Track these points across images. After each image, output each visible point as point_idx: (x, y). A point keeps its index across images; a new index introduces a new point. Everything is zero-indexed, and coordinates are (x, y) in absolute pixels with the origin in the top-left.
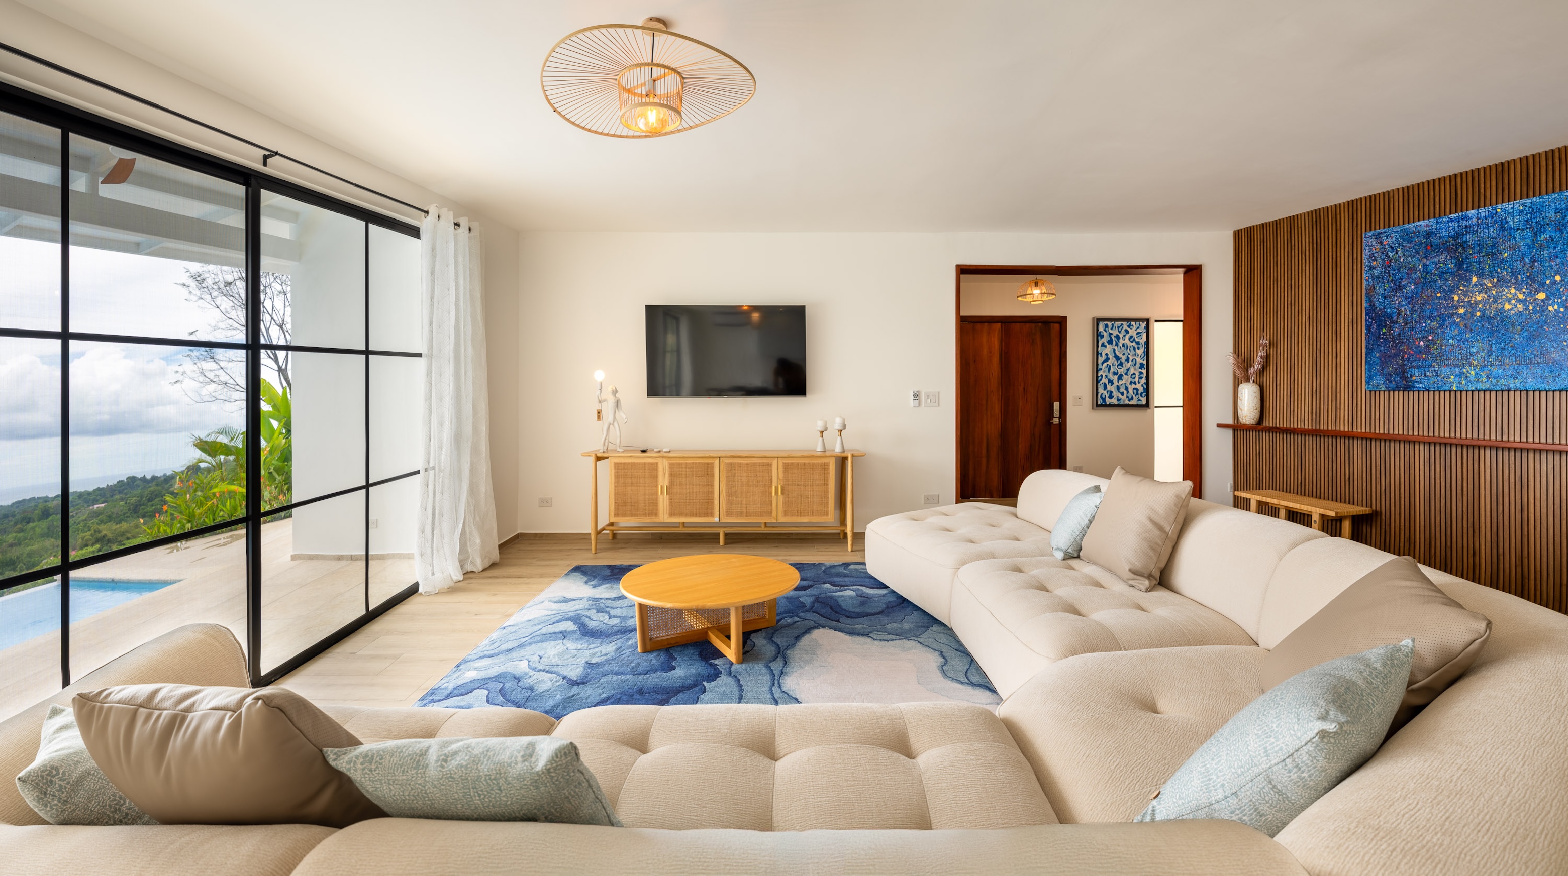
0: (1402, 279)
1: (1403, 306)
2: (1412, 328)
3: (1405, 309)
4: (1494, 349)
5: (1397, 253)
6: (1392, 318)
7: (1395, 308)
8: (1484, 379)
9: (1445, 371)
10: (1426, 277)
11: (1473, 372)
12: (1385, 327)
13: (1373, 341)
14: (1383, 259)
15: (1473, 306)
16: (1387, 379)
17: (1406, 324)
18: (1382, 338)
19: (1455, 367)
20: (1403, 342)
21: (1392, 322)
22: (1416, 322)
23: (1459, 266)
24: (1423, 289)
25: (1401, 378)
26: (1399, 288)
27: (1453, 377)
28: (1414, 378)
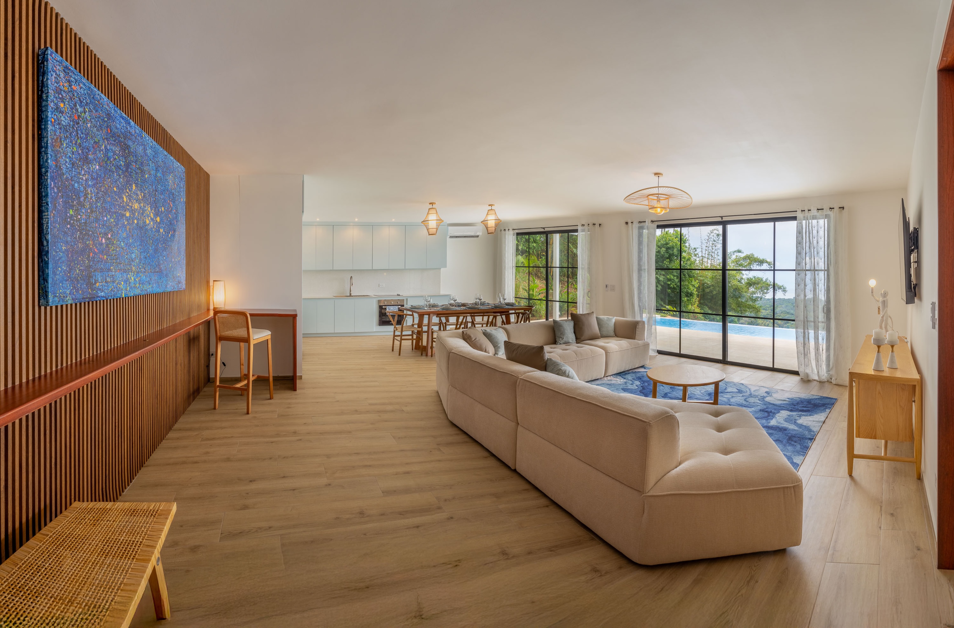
0: (89, 151)
1: (89, 186)
2: (97, 220)
3: (91, 191)
4: (142, 257)
5: (85, 113)
6: (80, 198)
7: (82, 185)
8: (138, 285)
9: (119, 276)
10: (107, 161)
11: (133, 278)
12: (72, 207)
13: (59, 224)
14: (72, 109)
15: (133, 211)
16: (74, 288)
17: (92, 212)
18: (69, 223)
19: (124, 272)
20: (89, 235)
21: (79, 203)
22: (100, 212)
23: (128, 165)
24: (105, 176)
25: (87, 285)
26: (86, 160)
27: (122, 283)
28: (98, 284)
